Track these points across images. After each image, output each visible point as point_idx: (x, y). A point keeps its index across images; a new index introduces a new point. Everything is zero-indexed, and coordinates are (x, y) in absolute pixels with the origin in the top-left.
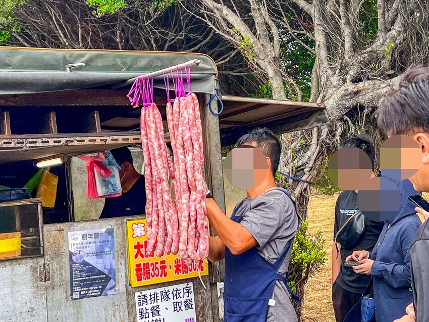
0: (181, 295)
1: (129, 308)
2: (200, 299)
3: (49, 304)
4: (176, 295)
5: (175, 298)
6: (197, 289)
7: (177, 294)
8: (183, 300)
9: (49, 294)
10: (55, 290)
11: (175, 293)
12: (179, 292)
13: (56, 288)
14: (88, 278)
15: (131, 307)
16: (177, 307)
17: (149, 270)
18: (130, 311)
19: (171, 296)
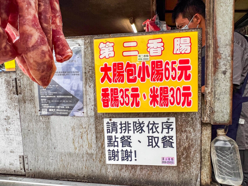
0: (159, 129)
1: (97, 133)
2: (185, 138)
3: (22, 116)
4: (152, 128)
5: (151, 131)
6: (182, 126)
7: (154, 127)
8: (161, 136)
9: (21, 107)
10: (27, 104)
11: (151, 126)
12: (157, 126)
13: (27, 102)
14: (55, 97)
15: (99, 133)
16: (152, 142)
17: (118, 97)
18: (98, 136)
19: (145, 128)
